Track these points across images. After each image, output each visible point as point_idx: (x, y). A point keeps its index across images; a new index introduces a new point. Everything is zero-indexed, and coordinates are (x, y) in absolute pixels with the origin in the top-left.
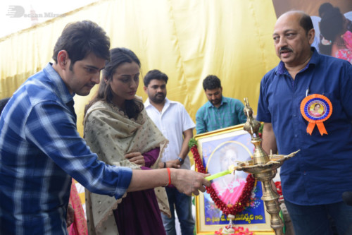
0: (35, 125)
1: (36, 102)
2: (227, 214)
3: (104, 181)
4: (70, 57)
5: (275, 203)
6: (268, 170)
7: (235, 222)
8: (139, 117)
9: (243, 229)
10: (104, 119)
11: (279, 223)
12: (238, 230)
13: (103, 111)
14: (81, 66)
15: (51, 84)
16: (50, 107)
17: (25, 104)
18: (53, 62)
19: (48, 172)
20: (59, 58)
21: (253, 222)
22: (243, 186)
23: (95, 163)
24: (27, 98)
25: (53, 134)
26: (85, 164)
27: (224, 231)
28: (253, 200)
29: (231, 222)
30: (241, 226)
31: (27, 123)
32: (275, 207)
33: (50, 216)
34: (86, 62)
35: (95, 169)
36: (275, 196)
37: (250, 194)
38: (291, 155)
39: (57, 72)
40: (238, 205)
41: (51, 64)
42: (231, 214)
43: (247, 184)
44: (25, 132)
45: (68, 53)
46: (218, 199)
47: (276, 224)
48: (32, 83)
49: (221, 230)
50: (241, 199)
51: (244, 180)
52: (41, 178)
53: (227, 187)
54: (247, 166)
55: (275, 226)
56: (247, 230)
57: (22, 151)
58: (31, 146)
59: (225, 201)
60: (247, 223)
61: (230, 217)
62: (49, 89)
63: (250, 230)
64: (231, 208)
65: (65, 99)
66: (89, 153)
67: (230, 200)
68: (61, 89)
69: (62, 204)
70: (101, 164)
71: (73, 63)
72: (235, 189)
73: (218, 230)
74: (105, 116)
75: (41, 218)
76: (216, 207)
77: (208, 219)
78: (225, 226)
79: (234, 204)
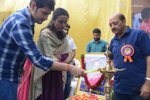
0: (15, 32)
1: (18, 22)
2: (90, 88)
3: (40, 62)
4: (37, 6)
5: (110, 88)
6: (110, 74)
7: (92, 92)
8: (63, 39)
9: (94, 96)
10: (48, 37)
11: (109, 97)
12: (92, 96)
13: (49, 33)
14: (41, 11)
15: (26, 16)
16: (23, 26)
17: (13, 22)
18: (29, 6)
19: (17, 53)
20: (32, 5)
21: (100, 94)
22: (99, 79)
23: (38, 53)
24: (15, 20)
25: (23, 38)
26: (34, 53)
27: (87, 95)
28: (102, 85)
29: (90, 92)
30: (94, 94)
31: (12, 31)
32: (109, 90)
33: (14, 71)
34: (43, 10)
35: (38, 56)
36: (110, 85)
37: (101, 83)
38: (122, 70)
39: (29, 11)
40: (95, 85)
41: (28, 7)
42: (91, 89)
43: (101, 78)
44: (11, 34)
45: (36, 4)
46: (87, 81)
47: (108, 97)
48: (18, 13)
49: (85, 94)
50: (96, 83)
51: (100, 76)
52: (14, 55)
53: (93, 77)
54: (102, 70)
55: (107, 98)
56: (96, 97)
57: (8, 42)
58: (13, 40)
59: (90, 83)
60: (97, 94)
61: (91, 90)
62: (25, 18)
63: (97, 97)
64: (92, 86)
65: (31, 24)
66: (37, 49)
67: (92, 83)
68: (30, 19)
69: (20, 67)
70: (41, 55)
71: (37, 9)
72: (95, 79)
73: (84, 94)
74: (49, 35)
75: (10, 72)
76: (86, 84)
77: (81, 89)
78: (87, 93)
79: (93, 85)
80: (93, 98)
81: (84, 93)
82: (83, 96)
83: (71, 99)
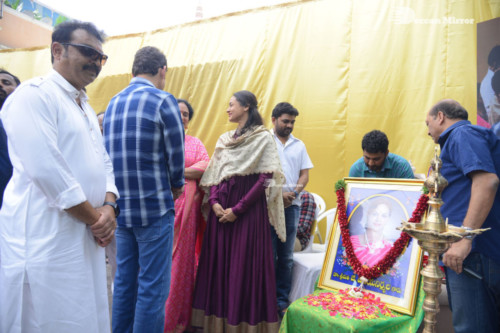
2: (360, 275)
7: (366, 287)
9: (373, 296)
12: (367, 296)
21: (389, 293)
22: (388, 250)
27: (351, 293)
29: (362, 285)
30: (372, 292)
37: (394, 261)
40: (376, 269)
42: (365, 276)
46: (354, 255)
49: (348, 290)
50: (380, 263)
55: (427, 309)
56: (379, 299)
60: (381, 292)
61: (363, 279)
63: (382, 300)
64: (367, 270)
67: (367, 261)
72: (376, 250)
73: (344, 289)
76: (349, 264)
77: (336, 275)
78: (352, 287)
79: (371, 266)
80: (371, 301)
81: (343, 286)
82: (342, 296)
83: (310, 303)
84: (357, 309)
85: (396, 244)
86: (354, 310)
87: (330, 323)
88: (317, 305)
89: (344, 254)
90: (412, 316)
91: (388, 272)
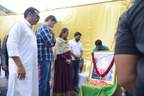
2: (100, 76)
29: (100, 79)
37: (108, 72)
46: (98, 71)
50: (105, 72)
56: (105, 82)
59: (100, 72)
61: (101, 77)
72: (104, 69)
76: (96, 74)
77: (93, 77)
78: (98, 80)
79: (102, 73)
80: (103, 82)
81: (95, 80)
82: (95, 82)
83: (88, 84)
84: (101, 84)
85: (109, 67)
86: (100, 85)
87: (94, 88)
88: (90, 84)
89: (95, 71)
90: (114, 85)
91: (107, 75)
